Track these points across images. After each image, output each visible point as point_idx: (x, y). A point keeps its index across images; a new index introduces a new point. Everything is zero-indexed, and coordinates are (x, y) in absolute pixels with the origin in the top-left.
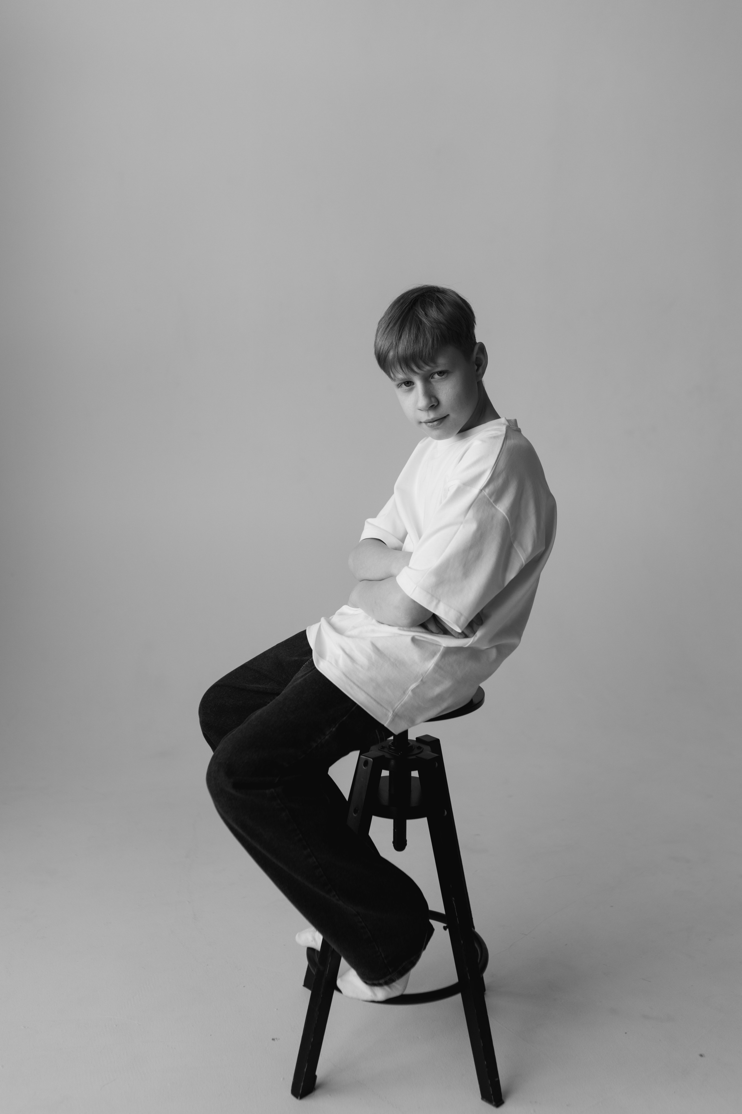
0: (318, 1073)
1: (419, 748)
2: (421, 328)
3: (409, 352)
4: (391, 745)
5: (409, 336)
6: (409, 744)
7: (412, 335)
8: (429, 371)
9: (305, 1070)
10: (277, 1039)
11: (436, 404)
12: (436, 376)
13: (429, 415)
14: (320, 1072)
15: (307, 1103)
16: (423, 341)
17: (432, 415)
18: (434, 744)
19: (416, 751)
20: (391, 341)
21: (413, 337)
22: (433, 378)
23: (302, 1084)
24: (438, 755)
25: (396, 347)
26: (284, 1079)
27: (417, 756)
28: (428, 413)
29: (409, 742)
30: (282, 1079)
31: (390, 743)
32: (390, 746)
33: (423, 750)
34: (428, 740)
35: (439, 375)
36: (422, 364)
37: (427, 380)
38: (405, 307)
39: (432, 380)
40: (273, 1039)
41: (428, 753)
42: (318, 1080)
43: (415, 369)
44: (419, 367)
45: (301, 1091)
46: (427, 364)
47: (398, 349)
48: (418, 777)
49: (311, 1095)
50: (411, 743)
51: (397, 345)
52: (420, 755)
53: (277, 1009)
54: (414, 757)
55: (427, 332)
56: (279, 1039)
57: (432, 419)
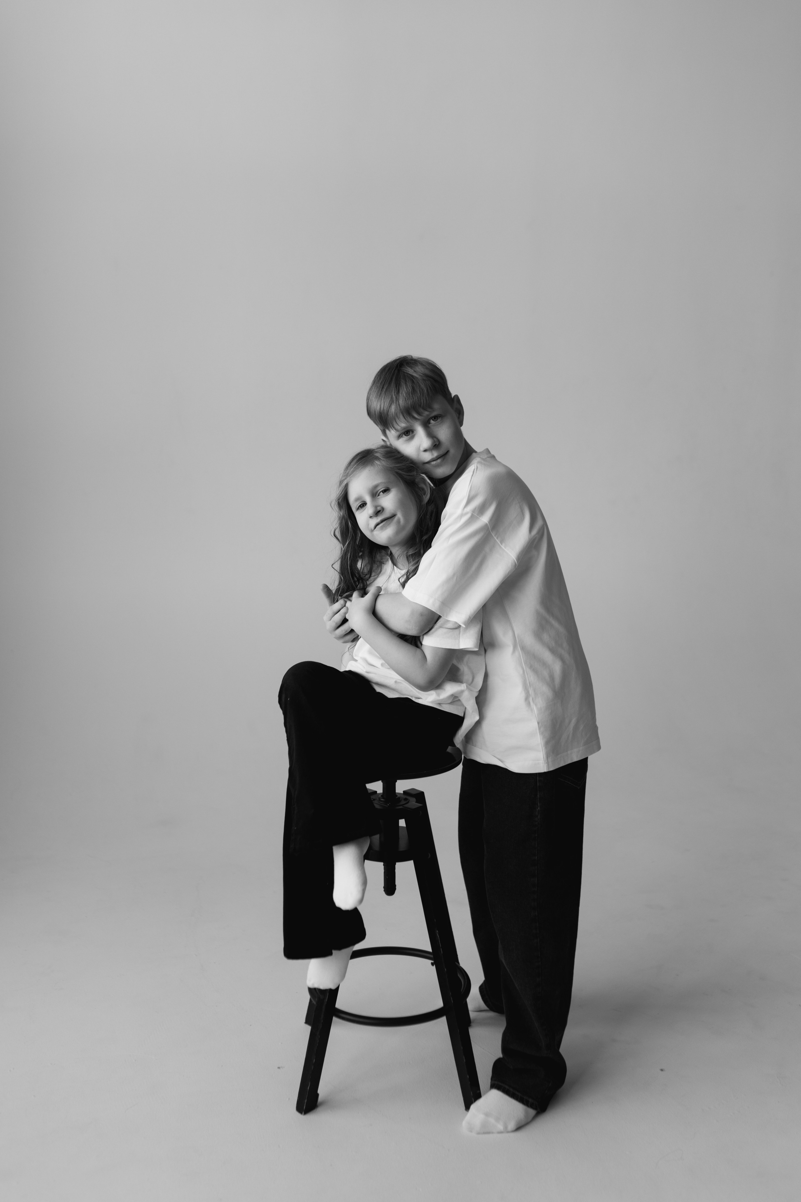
0: (320, 1091)
1: (406, 799)
2: (415, 381)
3: (410, 402)
4: (381, 797)
5: (406, 388)
6: (396, 796)
7: (409, 386)
8: (428, 415)
9: (308, 1088)
10: (282, 1067)
11: (437, 443)
12: (432, 421)
13: (433, 455)
14: (322, 1090)
15: (311, 1117)
16: (420, 391)
17: (435, 454)
18: (420, 796)
19: (403, 802)
20: (390, 396)
21: (410, 389)
22: (429, 423)
23: (306, 1101)
24: (422, 805)
25: (396, 401)
26: (289, 1099)
27: (404, 806)
28: (432, 452)
29: (396, 794)
30: (287, 1099)
31: (380, 796)
32: (379, 798)
33: (409, 801)
34: (414, 793)
35: (433, 421)
36: (421, 410)
37: (426, 425)
38: (393, 371)
39: (430, 425)
40: (279, 1068)
41: (413, 804)
42: (320, 1098)
43: (416, 416)
44: (419, 414)
45: (305, 1107)
46: (426, 410)
47: (398, 402)
48: (405, 826)
49: (314, 1111)
50: (399, 796)
51: (397, 399)
52: (406, 806)
53: (282, 1043)
54: (401, 807)
55: (421, 384)
56: (284, 1067)
57: (436, 457)
